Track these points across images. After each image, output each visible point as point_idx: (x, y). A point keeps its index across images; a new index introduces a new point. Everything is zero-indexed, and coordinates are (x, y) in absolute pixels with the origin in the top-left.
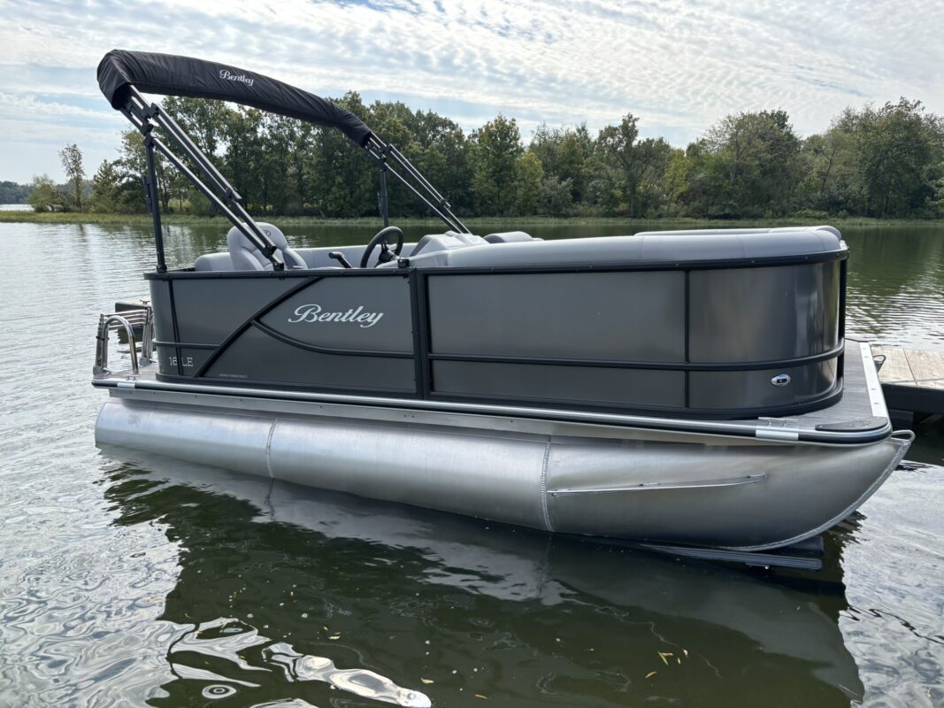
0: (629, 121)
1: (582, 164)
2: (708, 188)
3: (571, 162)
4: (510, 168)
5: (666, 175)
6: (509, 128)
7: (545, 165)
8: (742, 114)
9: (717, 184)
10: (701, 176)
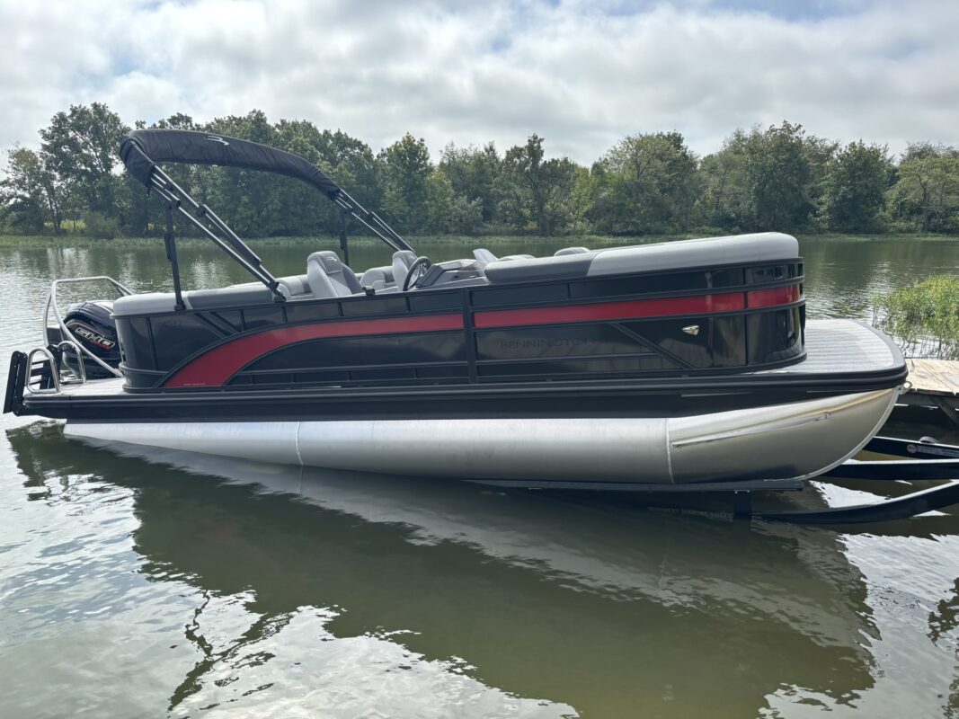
0: (535, 142)
1: (491, 183)
2: (611, 206)
3: (480, 182)
4: (419, 187)
5: (572, 194)
6: (418, 148)
7: (454, 185)
8: (641, 136)
9: (619, 202)
10: (605, 194)
